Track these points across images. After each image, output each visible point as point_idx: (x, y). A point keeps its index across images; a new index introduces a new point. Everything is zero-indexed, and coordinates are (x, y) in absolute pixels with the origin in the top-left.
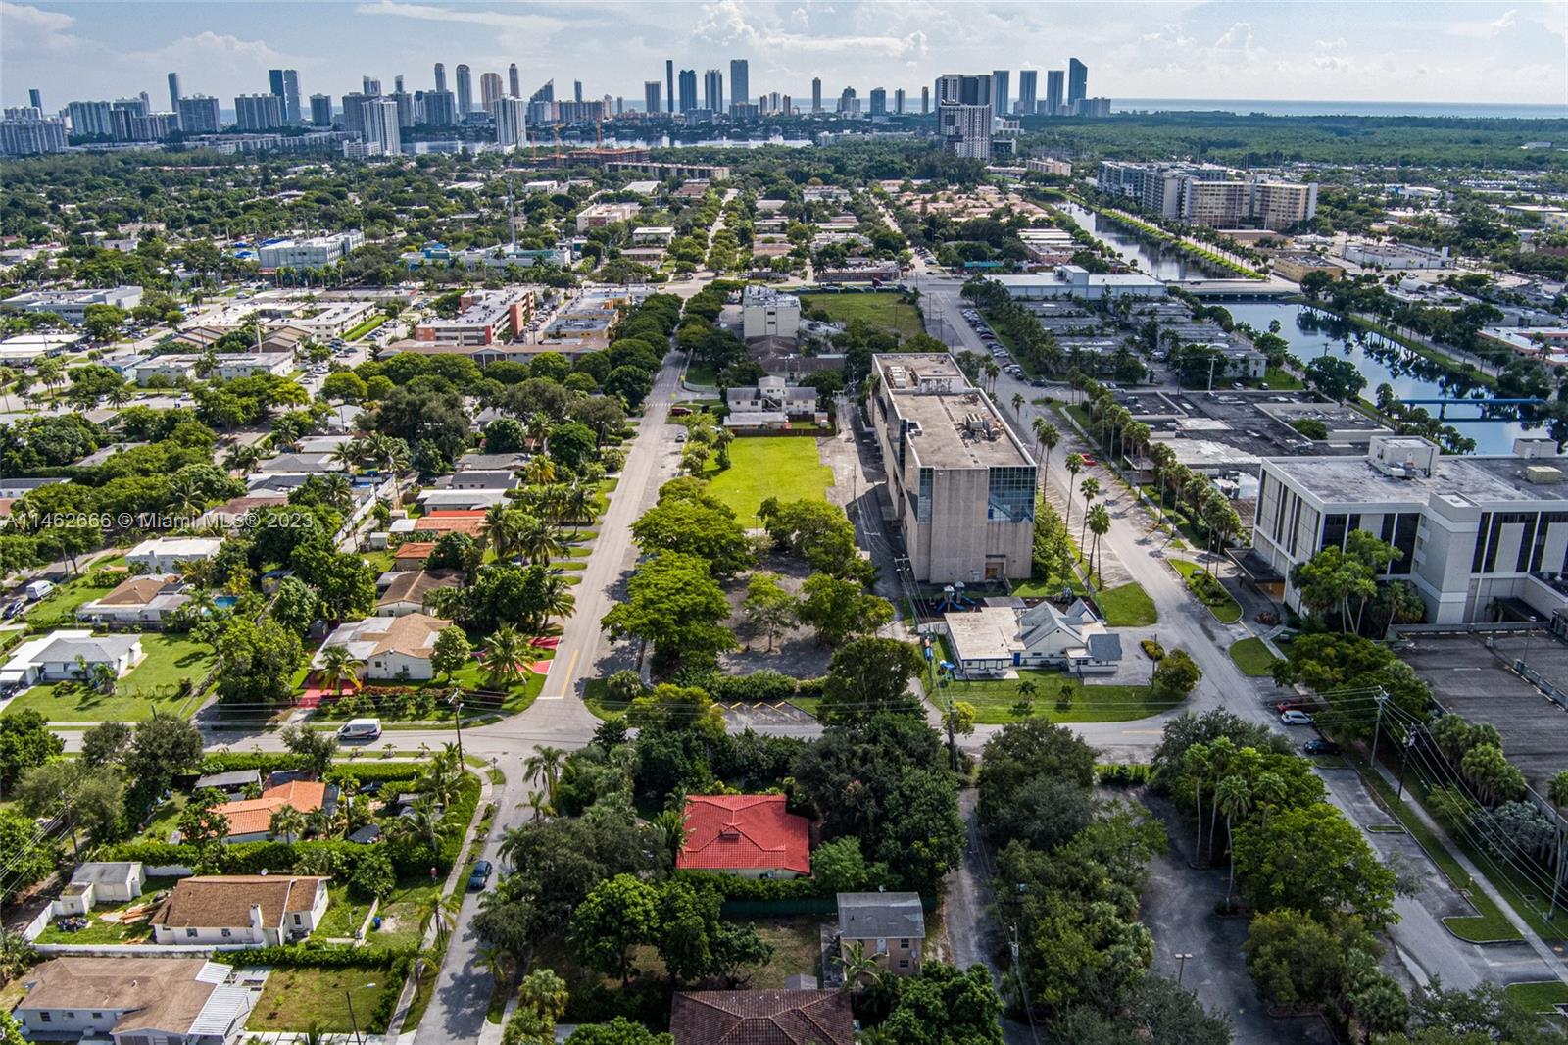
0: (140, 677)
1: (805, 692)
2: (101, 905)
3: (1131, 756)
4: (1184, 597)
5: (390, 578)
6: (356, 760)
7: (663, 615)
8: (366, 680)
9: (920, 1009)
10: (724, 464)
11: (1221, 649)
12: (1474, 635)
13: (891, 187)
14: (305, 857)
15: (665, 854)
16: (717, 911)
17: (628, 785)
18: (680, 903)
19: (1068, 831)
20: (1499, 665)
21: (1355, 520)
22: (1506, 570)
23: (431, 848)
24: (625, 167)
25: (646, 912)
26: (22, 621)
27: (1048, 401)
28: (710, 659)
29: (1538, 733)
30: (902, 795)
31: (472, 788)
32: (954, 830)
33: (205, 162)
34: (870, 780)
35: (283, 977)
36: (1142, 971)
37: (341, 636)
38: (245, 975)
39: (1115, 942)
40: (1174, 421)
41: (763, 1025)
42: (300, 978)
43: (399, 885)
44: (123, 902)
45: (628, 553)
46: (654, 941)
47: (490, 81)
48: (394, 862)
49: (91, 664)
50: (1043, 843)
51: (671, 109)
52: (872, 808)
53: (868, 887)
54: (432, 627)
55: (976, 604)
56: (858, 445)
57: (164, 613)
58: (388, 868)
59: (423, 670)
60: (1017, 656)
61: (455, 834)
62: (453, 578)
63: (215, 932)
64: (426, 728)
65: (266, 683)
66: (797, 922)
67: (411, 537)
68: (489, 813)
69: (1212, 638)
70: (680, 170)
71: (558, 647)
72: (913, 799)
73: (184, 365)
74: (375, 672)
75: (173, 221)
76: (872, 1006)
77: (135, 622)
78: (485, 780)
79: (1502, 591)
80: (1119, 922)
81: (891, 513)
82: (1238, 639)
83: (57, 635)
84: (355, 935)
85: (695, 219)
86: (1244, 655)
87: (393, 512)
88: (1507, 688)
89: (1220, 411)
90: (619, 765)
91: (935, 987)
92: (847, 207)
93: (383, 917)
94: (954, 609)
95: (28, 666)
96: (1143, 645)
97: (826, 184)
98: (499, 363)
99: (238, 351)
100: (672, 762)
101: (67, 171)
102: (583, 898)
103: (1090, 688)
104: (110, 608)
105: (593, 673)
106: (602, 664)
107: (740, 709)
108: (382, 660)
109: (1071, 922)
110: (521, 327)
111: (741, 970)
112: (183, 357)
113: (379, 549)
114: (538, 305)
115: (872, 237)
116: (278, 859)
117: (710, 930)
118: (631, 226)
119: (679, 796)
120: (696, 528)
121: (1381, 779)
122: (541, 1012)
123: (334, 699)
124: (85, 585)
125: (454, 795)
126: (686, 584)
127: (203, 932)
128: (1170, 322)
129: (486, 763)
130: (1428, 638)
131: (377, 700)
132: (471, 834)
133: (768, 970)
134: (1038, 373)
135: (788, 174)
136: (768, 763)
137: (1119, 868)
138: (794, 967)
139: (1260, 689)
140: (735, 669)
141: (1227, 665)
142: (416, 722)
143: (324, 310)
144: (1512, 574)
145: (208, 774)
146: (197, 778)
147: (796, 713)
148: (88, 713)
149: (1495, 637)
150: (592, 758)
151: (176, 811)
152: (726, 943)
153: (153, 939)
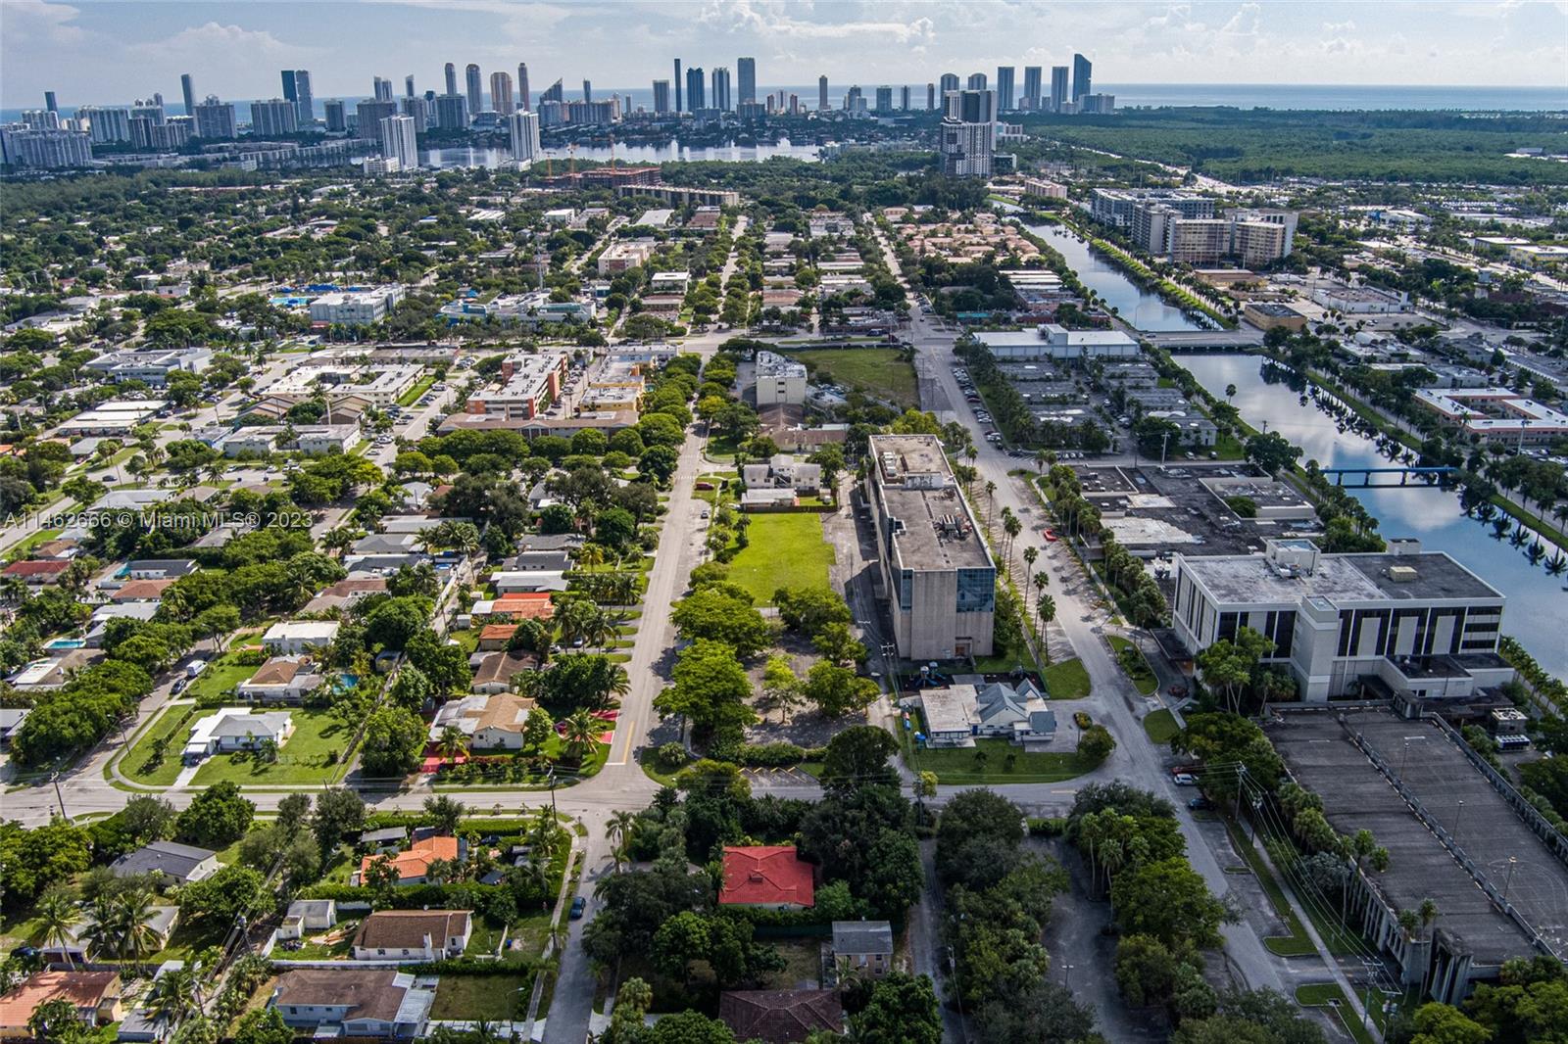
0: (293, 747)
1: (811, 759)
2: (310, 931)
3: (1055, 812)
4: (1114, 671)
5: (479, 658)
6: (474, 817)
7: (701, 698)
8: (473, 750)
9: (884, 1004)
10: (742, 543)
11: (1137, 718)
12: (1332, 712)
13: (893, 215)
14: (454, 896)
15: (711, 894)
16: (749, 936)
17: (682, 841)
18: (724, 932)
19: (996, 876)
20: (1345, 738)
21: (1245, 616)
22: (1367, 654)
23: (542, 888)
24: (639, 191)
25: (702, 938)
26: (186, 696)
27: (1022, 473)
28: (738, 732)
29: (1360, 796)
30: (879, 849)
31: (564, 840)
32: (916, 876)
33: (231, 182)
34: (856, 838)
35: (450, 982)
36: (1038, 977)
37: (449, 713)
38: (423, 981)
39: (1021, 957)
40: (1126, 498)
41: (782, 1014)
42: (460, 984)
43: (521, 916)
44: (324, 929)
45: (667, 633)
46: (707, 957)
47: (500, 81)
48: (517, 899)
49: (257, 738)
50: (978, 886)
51: (679, 108)
52: (857, 858)
53: (854, 917)
54: (521, 705)
55: (945, 681)
56: (856, 521)
57: (304, 693)
58: (513, 903)
59: (515, 741)
60: (975, 727)
61: (558, 878)
62: (530, 658)
63: (398, 952)
64: (522, 789)
65: (401, 756)
66: (805, 941)
67: (490, 618)
68: (579, 859)
69: (1131, 708)
70: (692, 196)
71: (617, 719)
72: (887, 854)
73: (267, 438)
74: (478, 743)
75: (218, 261)
76: (854, 1000)
77: (281, 699)
78: (573, 832)
79: (1365, 670)
80: (1025, 944)
81: (881, 592)
82: (1152, 709)
83: (224, 712)
84: (494, 952)
85: (708, 261)
86: (1155, 724)
87: (474, 594)
88: (1347, 757)
89: (1169, 487)
90: (674, 824)
91: (894, 989)
92: (851, 242)
93: (512, 939)
94: (929, 686)
95: (209, 739)
96: (1075, 717)
97: (832, 210)
98: (544, 438)
99: (312, 422)
100: (712, 822)
101: (103, 196)
102: (657, 928)
103: (1030, 755)
104: (260, 687)
105: (647, 743)
106: (653, 734)
107: (761, 772)
108: (484, 733)
109: (991, 944)
110: (557, 392)
111: (768, 976)
112: (264, 429)
113: (464, 628)
114: (571, 365)
115: (873, 282)
116: (432, 897)
117: (745, 949)
118: (649, 269)
119: (720, 849)
120: (723, 618)
121: (1242, 830)
122: (636, 1007)
123: (451, 767)
124: (230, 663)
125: (554, 848)
126: (718, 673)
127: (389, 952)
128: (1137, 387)
129: (572, 819)
130: (1296, 713)
131: (483, 767)
132: (567, 876)
133: (785, 976)
134: (1016, 441)
135: (796, 199)
136: (782, 820)
137: (1030, 904)
138: (803, 974)
139: (1162, 755)
140: (757, 738)
141: (1139, 733)
142: (515, 785)
143: (379, 374)
144: (1373, 657)
145: (368, 831)
146: (360, 833)
147: (804, 776)
148: (261, 778)
149: (1347, 713)
150: (652, 818)
151: (347, 859)
152: (756, 957)
153: (352, 956)
